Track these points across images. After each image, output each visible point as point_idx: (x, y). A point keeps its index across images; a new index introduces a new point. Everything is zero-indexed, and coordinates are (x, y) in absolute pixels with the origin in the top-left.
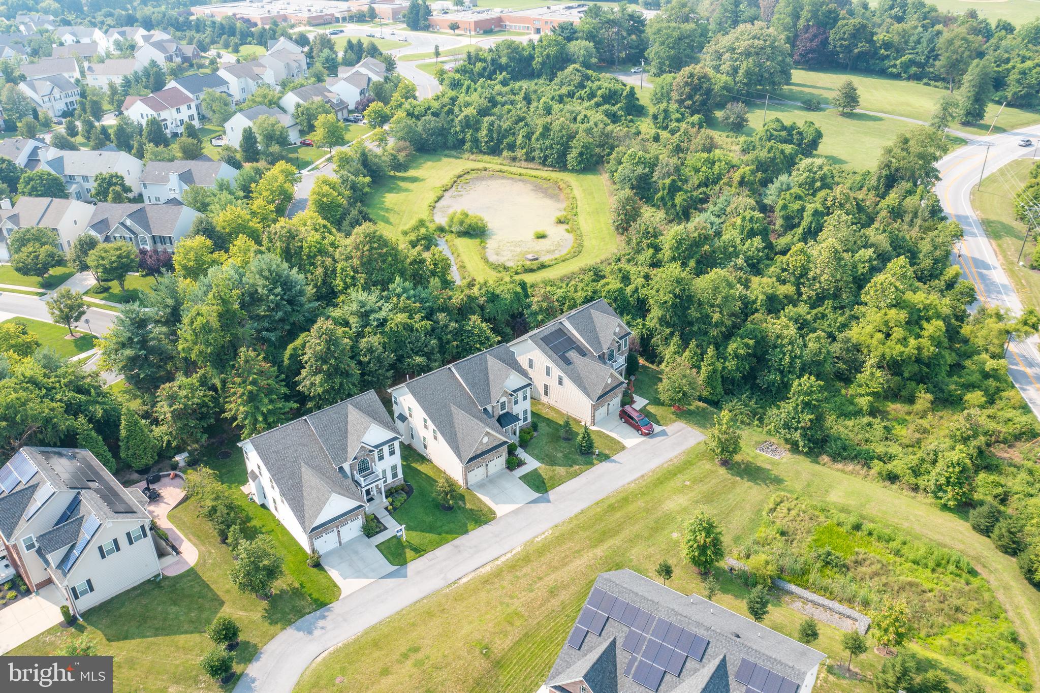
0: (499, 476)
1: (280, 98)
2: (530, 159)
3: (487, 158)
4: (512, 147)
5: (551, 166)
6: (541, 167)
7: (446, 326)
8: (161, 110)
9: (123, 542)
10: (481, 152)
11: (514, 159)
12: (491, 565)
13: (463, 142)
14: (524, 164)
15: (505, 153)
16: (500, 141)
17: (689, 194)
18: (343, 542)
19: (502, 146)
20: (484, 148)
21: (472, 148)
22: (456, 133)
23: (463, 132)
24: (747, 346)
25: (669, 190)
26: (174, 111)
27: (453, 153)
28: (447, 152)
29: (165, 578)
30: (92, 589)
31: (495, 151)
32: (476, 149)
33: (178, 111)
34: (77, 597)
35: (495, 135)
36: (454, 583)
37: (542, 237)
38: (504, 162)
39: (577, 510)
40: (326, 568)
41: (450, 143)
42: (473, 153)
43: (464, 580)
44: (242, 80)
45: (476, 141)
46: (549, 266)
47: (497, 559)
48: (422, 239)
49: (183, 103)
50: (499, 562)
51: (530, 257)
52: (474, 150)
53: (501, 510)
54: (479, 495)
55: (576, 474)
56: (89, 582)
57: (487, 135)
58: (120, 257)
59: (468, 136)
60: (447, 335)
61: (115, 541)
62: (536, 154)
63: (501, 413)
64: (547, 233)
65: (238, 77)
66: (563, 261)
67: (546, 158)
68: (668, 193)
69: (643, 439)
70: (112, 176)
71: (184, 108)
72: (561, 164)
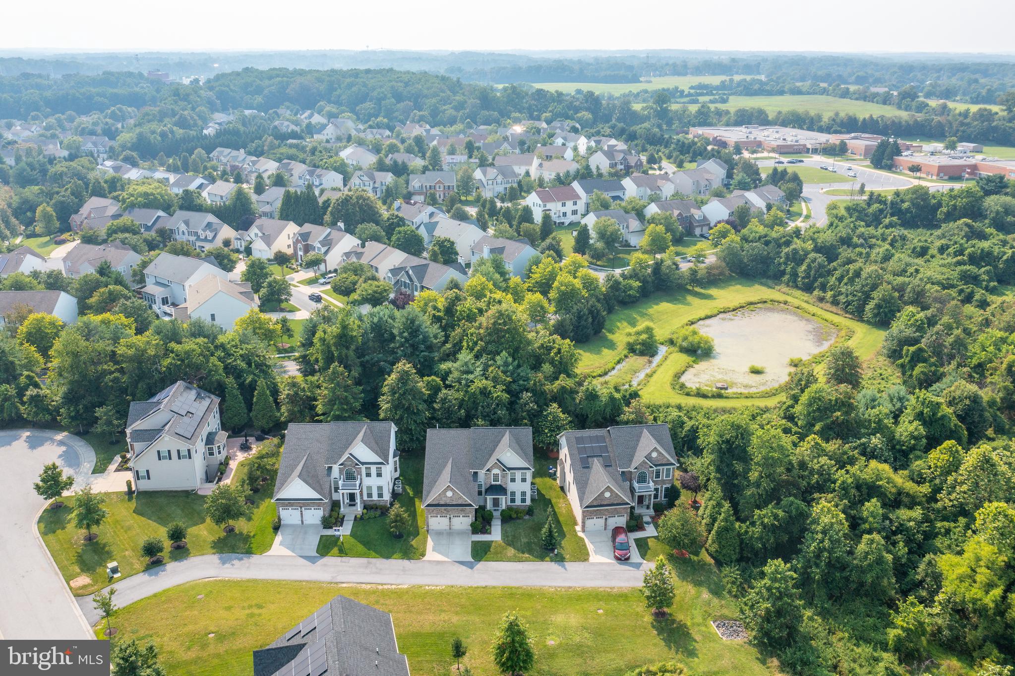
0: (461, 533)
1: (645, 207)
2: (835, 303)
3: (798, 293)
4: (823, 288)
5: (851, 313)
6: (841, 313)
7: (526, 404)
8: (548, 201)
9: (174, 455)
10: (797, 287)
11: (821, 299)
12: (373, 586)
13: (783, 273)
14: (829, 305)
15: (816, 293)
16: (815, 280)
17: (933, 369)
18: (305, 522)
19: (816, 285)
20: (800, 284)
21: (789, 281)
22: (780, 264)
23: (786, 264)
24: (776, 517)
25: (912, 358)
26: (560, 204)
27: (770, 282)
28: (764, 280)
29: (196, 494)
30: (149, 478)
31: (808, 288)
32: (794, 283)
33: (564, 205)
34: (138, 479)
35: (812, 273)
36: (336, 583)
37: (756, 372)
38: (811, 301)
39: (483, 584)
40: (279, 533)
41: (771, 273)
42: (788, 286)
43: (344, 585)
44: (642, 189)
45: (795, 275)
46: (727, 398)
47: (382, 584)
48: (640, 343)
49: (569, 199)
50: (380, 587)
51: (719, 385)
52: (791, 284)
53: (431, 555)
54: (429, 539)
55: (520, 560)
56: (148, 471)
57: (805, 271)
58: (375, 292)
59: (788, 269)
60: (523, 412)
61: (169, 451)
62: (842, 299)
63: (493, 483)
64: (766, 370)
65: (638, 186)
66: (747, 397)
67: (848, 303)
68: (910, 361)
69: (614, 561)
70: (446, 240)
71: (569, 204)
72: (858, 314)
